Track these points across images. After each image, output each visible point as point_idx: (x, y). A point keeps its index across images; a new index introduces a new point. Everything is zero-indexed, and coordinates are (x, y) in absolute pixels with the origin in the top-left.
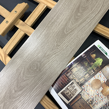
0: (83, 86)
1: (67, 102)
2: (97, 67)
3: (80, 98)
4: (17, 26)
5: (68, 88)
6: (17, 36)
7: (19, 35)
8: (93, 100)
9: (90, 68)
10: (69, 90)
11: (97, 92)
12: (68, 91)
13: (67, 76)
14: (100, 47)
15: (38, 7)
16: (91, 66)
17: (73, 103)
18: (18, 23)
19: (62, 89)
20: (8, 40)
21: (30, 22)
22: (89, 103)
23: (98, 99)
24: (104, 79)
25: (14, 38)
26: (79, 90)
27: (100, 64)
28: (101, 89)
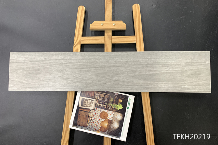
0: (97, 109)
2: (115, 108)
3: (88, 112)
4: (105, 34)
5: (89, 100)
6: (98, 39)
7: (100, 40)
8: (93, 120)
9: (111, 104)
11: (100, 119)
12: (87, 101)
13: (95, 94)
14: (130, 101)
15: (132, 37)
16: (112, 104)
17: (82, 110)
18: (108, 32)
19: (85, 97)
20: (91, 35)
21: (114, 41)
22: (89, 119)
23: (95, 122)
24: (111, 118)
26: (92, 107)
27: (118, 109)
28: (103, 120)
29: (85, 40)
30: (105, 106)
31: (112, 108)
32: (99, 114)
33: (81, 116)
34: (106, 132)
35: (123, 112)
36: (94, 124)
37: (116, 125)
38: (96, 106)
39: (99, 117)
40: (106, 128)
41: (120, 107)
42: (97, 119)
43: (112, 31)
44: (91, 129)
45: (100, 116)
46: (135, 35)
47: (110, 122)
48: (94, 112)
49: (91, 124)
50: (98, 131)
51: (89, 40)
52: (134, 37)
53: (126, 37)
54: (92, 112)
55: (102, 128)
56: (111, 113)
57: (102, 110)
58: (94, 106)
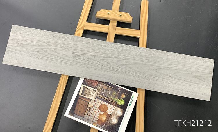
0: (97, 100)
1: (80, 94)
2: (116, 103)
3: (87, 102)
4: (110, 24)
5: (91, 90)
6: (102, 27)
7: (104, 28)
8: (91, 111)
9: (113, 98)
10: (89, 91)
11: (98, 112)
13: (98, 84)
15: (136, 31)
17: (82, 98)
18: (113, 22)
19: (87, 85)
21: (118, 32)
22: (88, 109)
23: (94, 114)
25: (99, 26)
26: (93, 98)
27: (120, 104)
28: (102, 113)
29: (89, 26)
30: (106, 98)
31: (114, 102)
32: (98, 106)
33: (79, 104)
34: (102, 126)
35: (124, 108)
36: (92, 115)
37: (114, 121)
38: (97, 97)
39: (98, 109)
40: (103, 122)
41: (122, 102)
42: (96, 111)
43: (117, 22)
44: (88, 120)
45: (100, 108)
46: (139, 30)
47: (109, 116)
48: (94, 103)
49: (89, 115)
50: (95, 123)
51: (93, 26)
52: (138, 32)
53: (130, 30)
54: (92, 103)
55: (99, 120)
56: (112, 107)
57: (103, 102)
58: (95, 97)
